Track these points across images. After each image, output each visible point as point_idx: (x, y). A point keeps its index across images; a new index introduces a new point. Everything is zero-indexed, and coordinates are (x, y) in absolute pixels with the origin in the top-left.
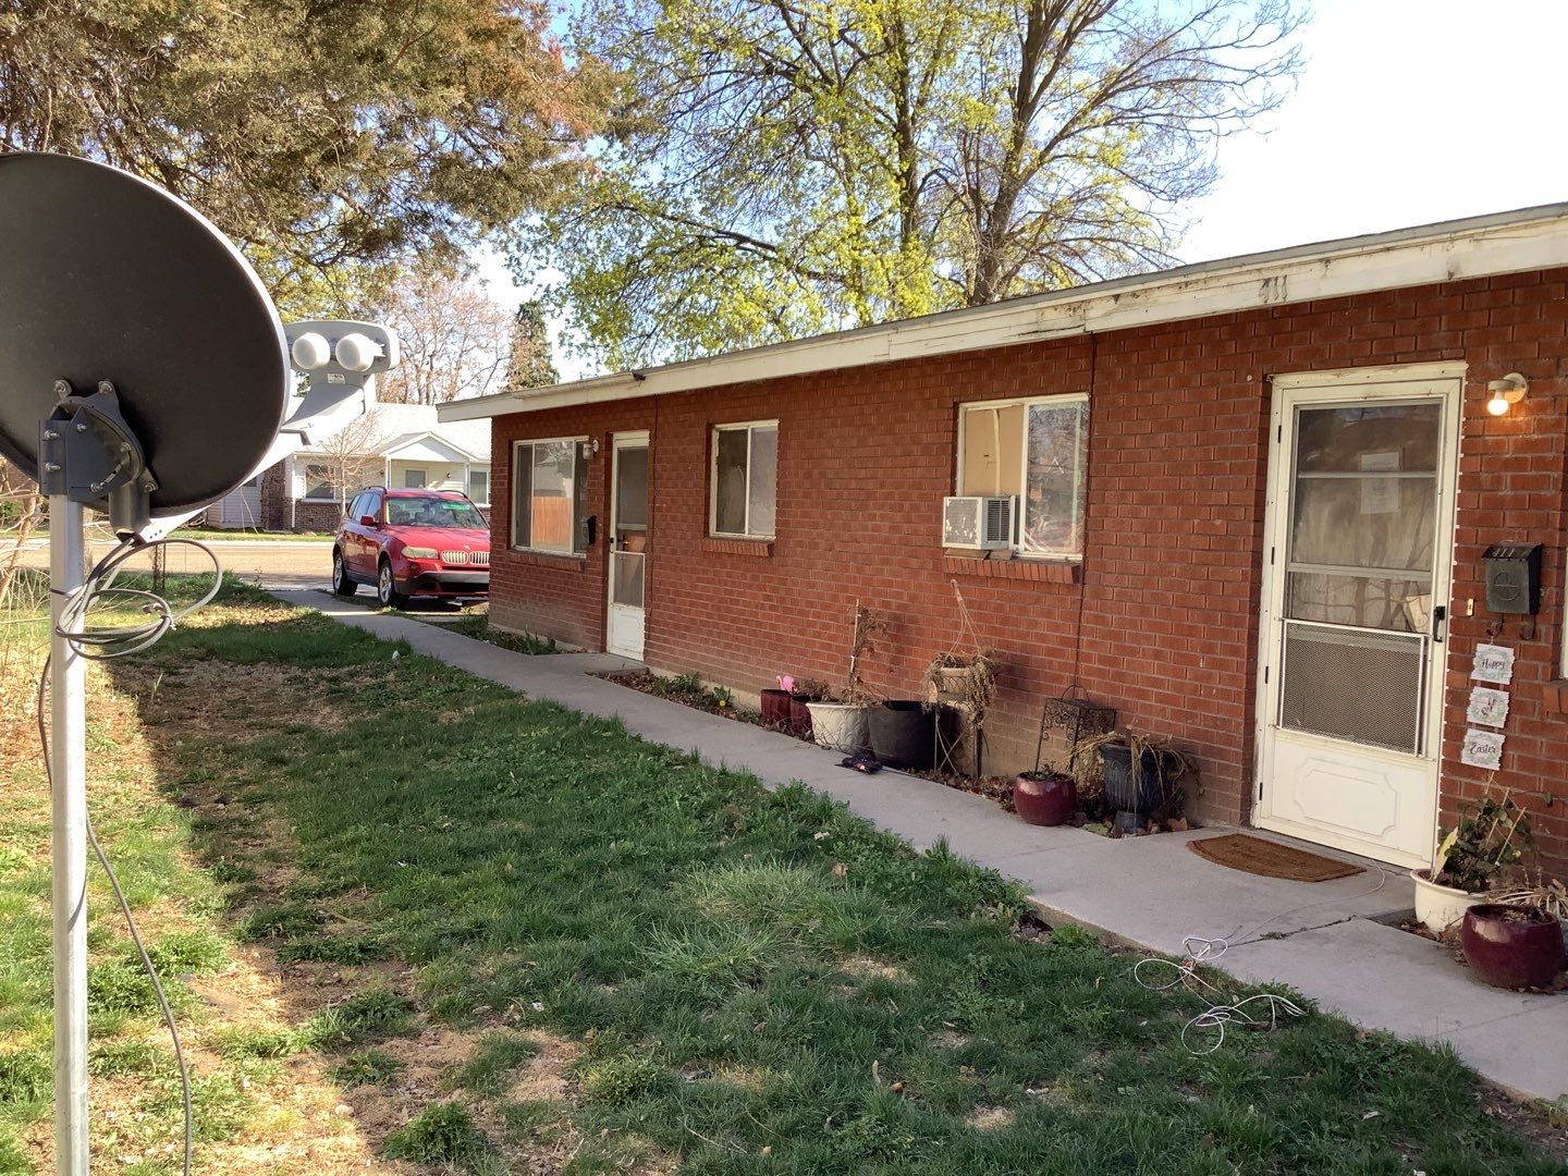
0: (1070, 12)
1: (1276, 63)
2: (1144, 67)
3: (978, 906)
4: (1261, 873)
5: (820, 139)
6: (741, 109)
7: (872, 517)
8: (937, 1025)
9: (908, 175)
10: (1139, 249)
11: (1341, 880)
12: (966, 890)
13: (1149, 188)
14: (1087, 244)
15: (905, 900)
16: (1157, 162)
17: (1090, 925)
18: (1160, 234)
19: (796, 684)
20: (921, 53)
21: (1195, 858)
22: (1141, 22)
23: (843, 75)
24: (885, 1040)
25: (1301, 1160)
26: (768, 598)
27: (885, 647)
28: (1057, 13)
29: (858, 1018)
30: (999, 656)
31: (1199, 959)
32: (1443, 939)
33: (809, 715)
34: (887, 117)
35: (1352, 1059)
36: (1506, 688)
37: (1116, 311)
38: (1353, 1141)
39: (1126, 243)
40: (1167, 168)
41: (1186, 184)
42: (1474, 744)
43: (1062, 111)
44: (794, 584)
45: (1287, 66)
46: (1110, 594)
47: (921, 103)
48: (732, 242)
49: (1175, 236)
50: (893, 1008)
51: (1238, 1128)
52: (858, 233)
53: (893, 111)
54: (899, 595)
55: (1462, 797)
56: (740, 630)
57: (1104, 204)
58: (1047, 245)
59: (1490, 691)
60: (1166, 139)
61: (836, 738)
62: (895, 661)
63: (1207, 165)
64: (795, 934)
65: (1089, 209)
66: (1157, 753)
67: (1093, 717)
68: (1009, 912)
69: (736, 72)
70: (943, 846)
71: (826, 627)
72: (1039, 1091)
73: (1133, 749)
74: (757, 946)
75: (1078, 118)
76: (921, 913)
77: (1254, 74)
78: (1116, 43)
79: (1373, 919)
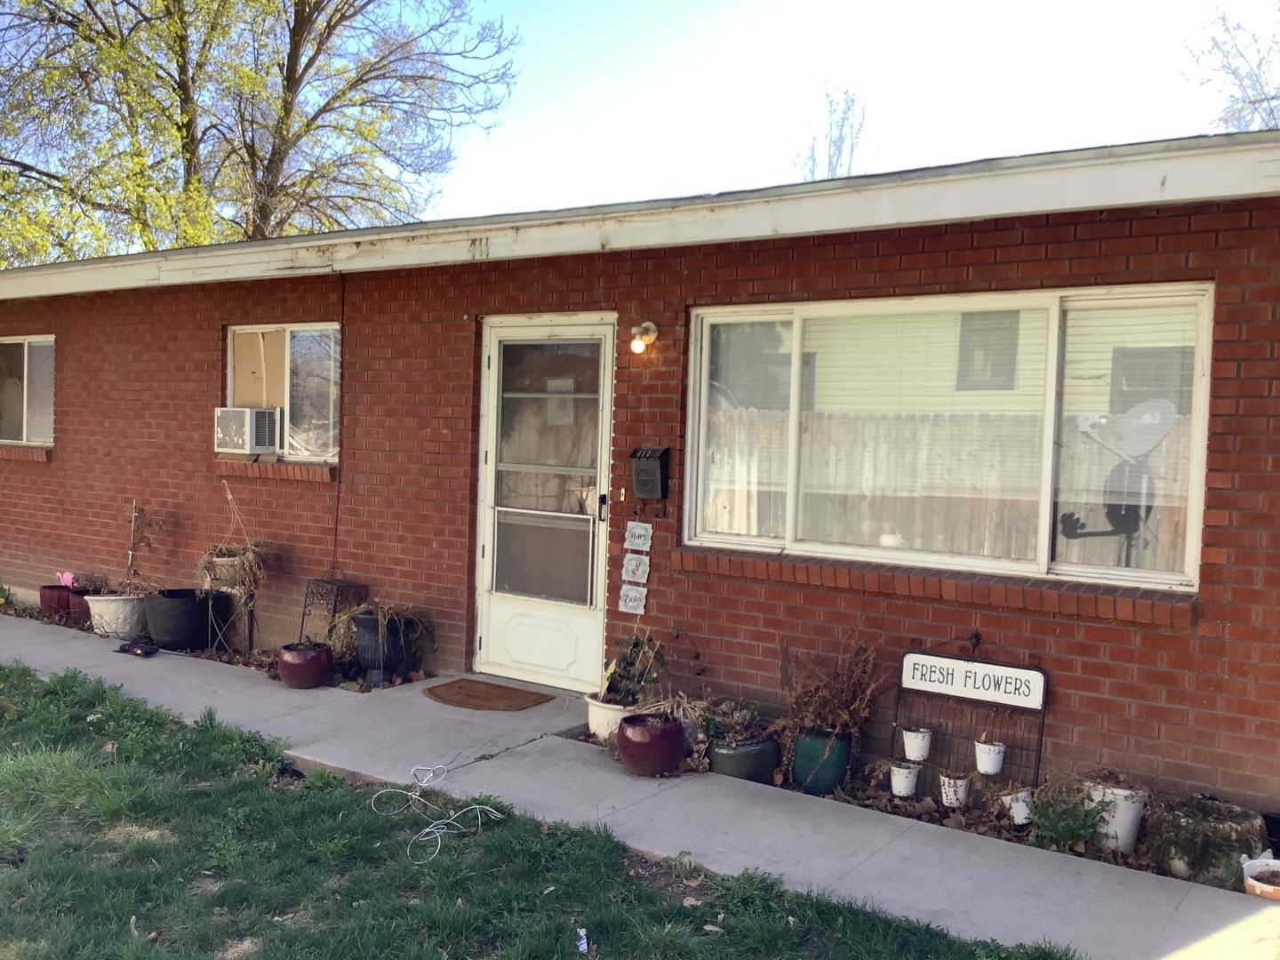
0: (330, 9)
1: (494, 74)
2: (391, 62)
3: (241, 765)
4: (478, 708)
5: (105, 86)
6: (24, 48)
7: (149, 425)
8: (197, 875)
9: (189, 126)
10: (392, 210)
11: (538, 707)
12: (231, 752)
13: (398, 161)
14: (350, 202)
15: (172, 768)
16: (405, 141)
17: (338, 768)
18: (408, 198)
19: (76, 579)
20: (199, 23)
21: (429, 702)
22: (388, 25)
23: (126, 32)
24: (144, 896)
25: (496, 937)
26: (46, 500)
27: (163, 542)
28: (318, 8)
29: (118, 880)
30: (266, 544)
31: (424, 784)
32: (606, 744)
33: (88, 608)
34: (169, 74)
35: (536, 847)
36: (647, 554)
37: (358, 255)
38: (535, 914)
39: (381, 204)
40: (413, 147)
41: (427, 161)
42: (627, 596)
43: (325, 89)
44: (73, 487)
45: (503, 77)
46: (362, 489)
47: (200, 66)
48: (16, 169)
49: (421, 201)
50: (155, 866)
51: (447, 920)
52: (142, 172)
53: (173, 69)
54: (175, 495)
55: (620, 636)
56: (19, 531)
57: (362, 170)
58: (314, 199)
59: (637, 556)
60: (411, 123)
61: (114, 626)
62: (172, 553)
63: (444, 148)
64: (61, 811)
65: (350, 173)
66: (400, 621)
67: (349, 592)
68: (269, 766)
69: (19, 15)
70: (210, 716)
71: (105, 525)
72: (285, 917)
73: (380, 617)
74: (19, 828)
75: (338, 97)
76: (186, 777)
77: (477, 80)
78: (369, 40)
79: (557, 735)
